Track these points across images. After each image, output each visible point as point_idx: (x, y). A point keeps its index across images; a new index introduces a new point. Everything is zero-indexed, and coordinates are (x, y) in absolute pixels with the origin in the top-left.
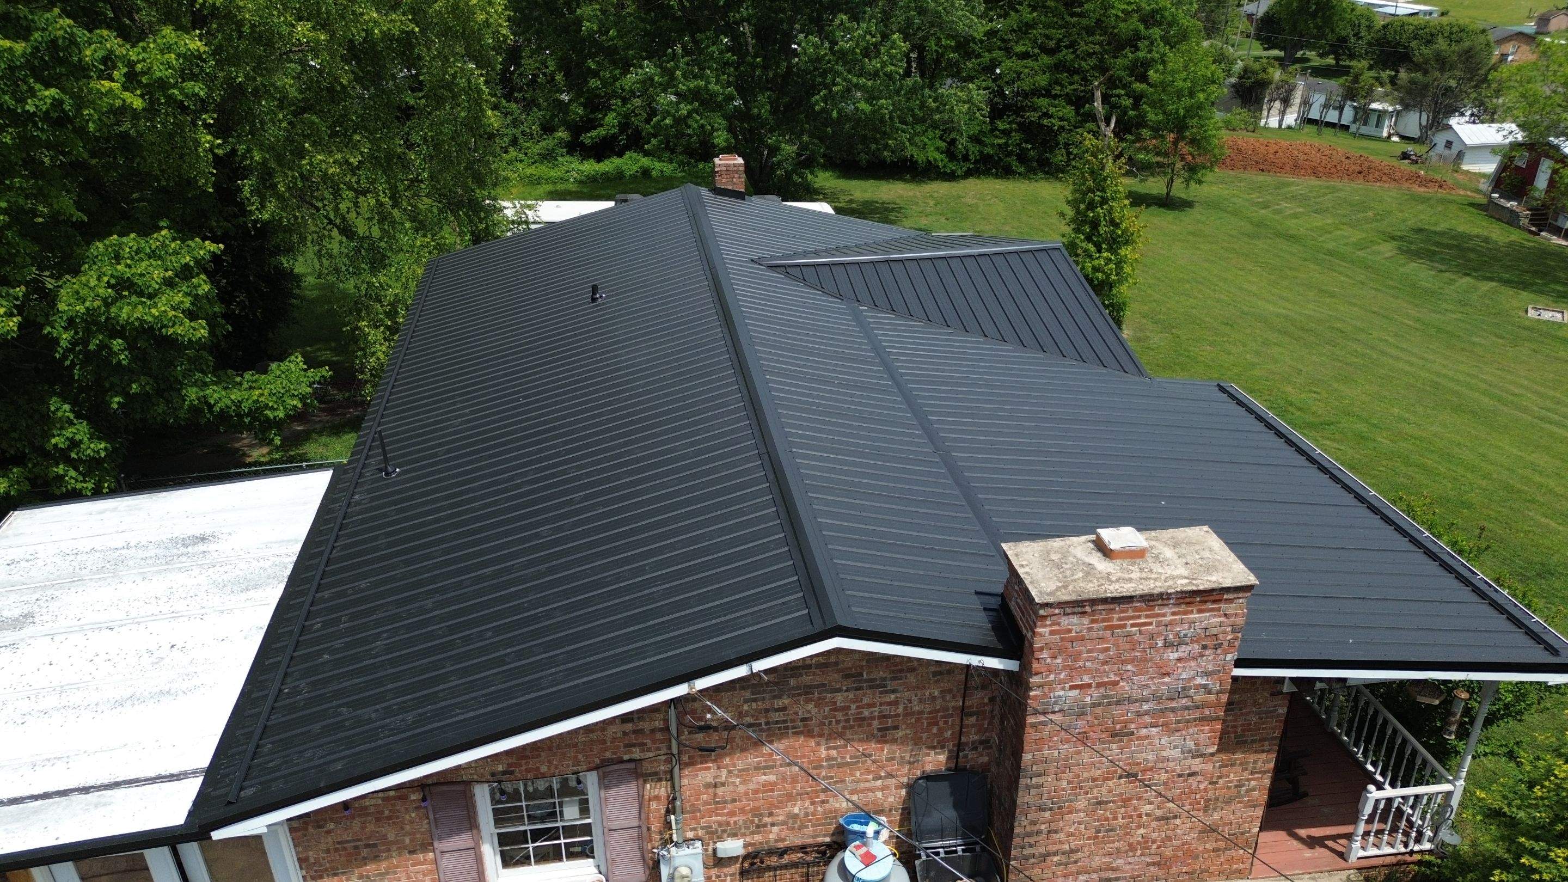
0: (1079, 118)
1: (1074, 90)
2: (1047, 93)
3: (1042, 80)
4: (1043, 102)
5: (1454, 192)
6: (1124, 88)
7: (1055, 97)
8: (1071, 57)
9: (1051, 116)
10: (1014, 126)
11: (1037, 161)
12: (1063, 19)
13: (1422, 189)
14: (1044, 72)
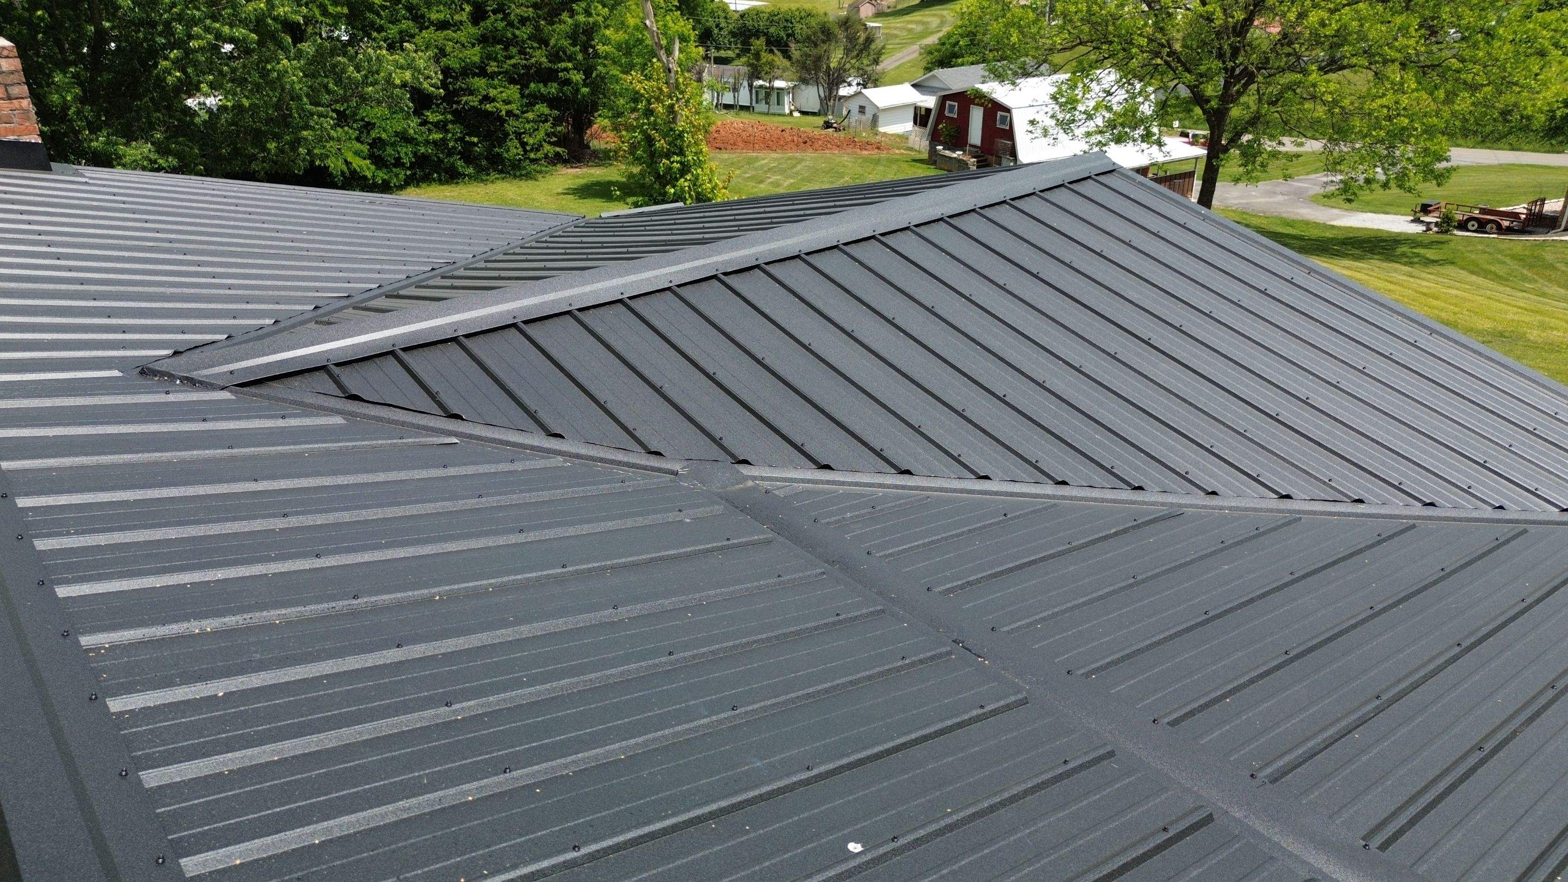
1: (514, 66)
2: (482, 72)
4: (479, 83)
5: (891, 152)
11: (487, 158)
13: (865, 152)
14: (473, 45)
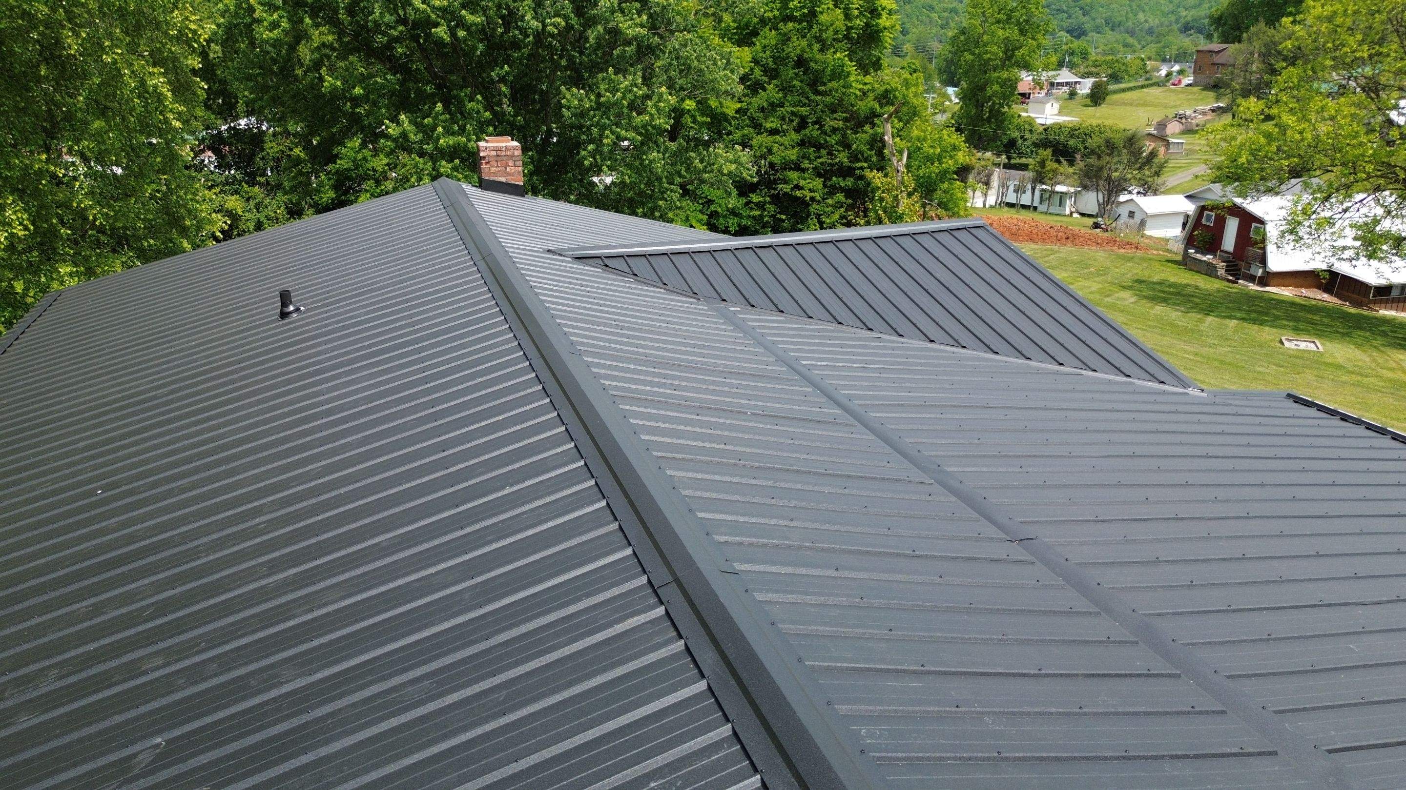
0: (826, 190)
1: (821, 164)
2: (798, 168)
3: (793, 154)
4: (793, 175)
5: (1148, 252)
6: (866, 162)
7: (803, 170)
8: (816, 133)
9: (802, 188)
10: (768, 199)
12: (807, 98)
13: (1123, 251)
14: (793, 147)
